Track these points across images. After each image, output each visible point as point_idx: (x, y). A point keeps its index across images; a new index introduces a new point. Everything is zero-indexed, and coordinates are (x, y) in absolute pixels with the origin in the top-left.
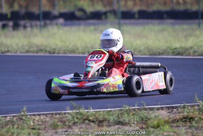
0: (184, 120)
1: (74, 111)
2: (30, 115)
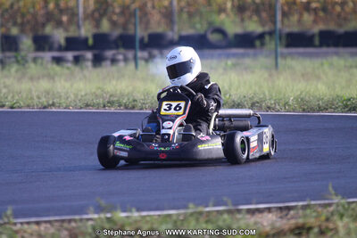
0: (297, 232)
1: (102, 216)
2: (22, 223)
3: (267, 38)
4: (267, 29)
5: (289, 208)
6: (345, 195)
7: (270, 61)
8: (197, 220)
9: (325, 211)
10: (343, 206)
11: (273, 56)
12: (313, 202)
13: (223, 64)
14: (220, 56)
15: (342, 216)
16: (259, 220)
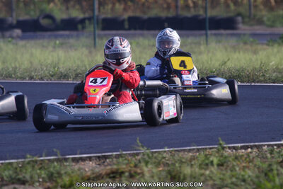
0: (112, 175)
3: (87, 22)
4: (87, 15)
5: (106, 157)
6: (149, 147)
7: (89, 41)
8: (33, 167)
9: (134, 159)
10: (148, 155)
11: (92, 37)
12: (124, 153)
13: (52, 43)
14: (50, 37)
15: (147, 163)
16: (81, 166)
